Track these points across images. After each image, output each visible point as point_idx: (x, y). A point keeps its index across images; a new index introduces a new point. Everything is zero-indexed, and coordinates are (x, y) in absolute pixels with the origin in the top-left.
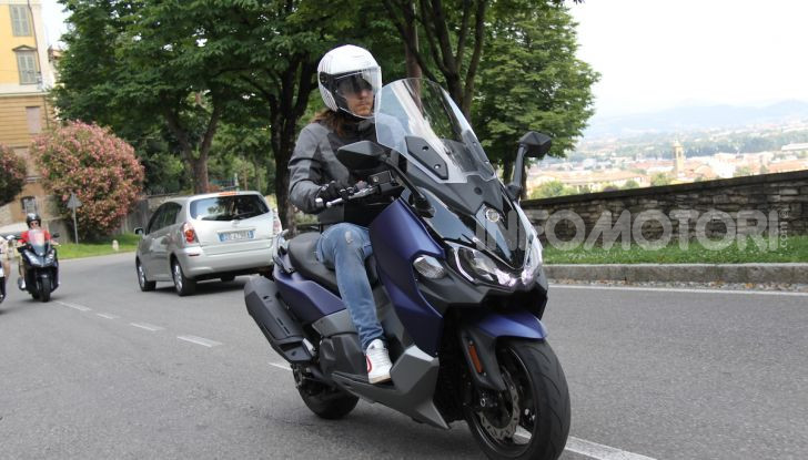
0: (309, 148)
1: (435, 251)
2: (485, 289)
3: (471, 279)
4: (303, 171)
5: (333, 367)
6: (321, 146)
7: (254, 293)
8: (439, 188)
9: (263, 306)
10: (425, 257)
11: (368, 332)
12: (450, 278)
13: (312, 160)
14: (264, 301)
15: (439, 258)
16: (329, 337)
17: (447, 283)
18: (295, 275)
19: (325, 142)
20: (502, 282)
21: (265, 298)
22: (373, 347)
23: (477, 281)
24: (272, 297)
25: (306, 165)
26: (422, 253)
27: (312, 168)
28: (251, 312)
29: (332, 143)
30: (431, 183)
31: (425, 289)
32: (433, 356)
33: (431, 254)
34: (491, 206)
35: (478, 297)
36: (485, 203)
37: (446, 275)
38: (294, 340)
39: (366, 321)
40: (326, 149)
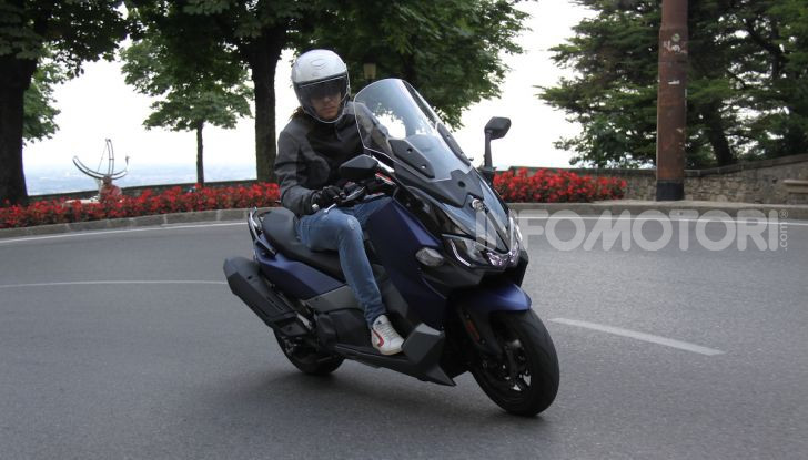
0: (292, 151)
1: (434, 244)
2: (481, 272)
3: (468, 265)
4: (291, 178)
5: (334, 340)
6: (303, 148)
7: (236, 273)
9: (249, 285)
10: (426, 249)
11: (375, 309)
12: (449, 264)
14: (250, 281)
15: (438, 250)
16: (327, 313)
17: (448, 270)
18: (278, 256)
19: (306, 143)
20: (494, 263)
21: (249, 278)
22: (379, 323)
23: (474, 265)
24: (255, 277)
25: (292, 170)
26: (422, 246)
28: (236, 292)
29: (312, 143)
30: (417, 181)
31: (428, 277)
32: (439, 330)
33: (431, 247)
34: (475, 197)
35: (476, 279)
36: (470, 194)
37: (445, 264)
38: (289, 316)
39: (373, 298)
40: (307, 150)
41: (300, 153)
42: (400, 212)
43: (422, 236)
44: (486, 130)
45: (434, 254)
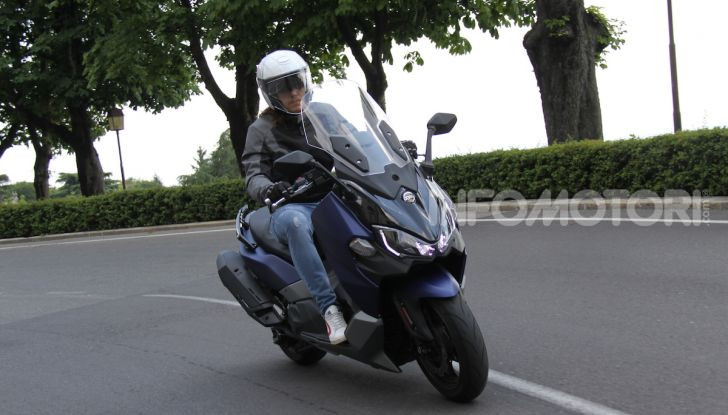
0: (257, 143)
1: (365, 234)
2: (410, 261)
3: (398, 254)
4: (255, 166)
5: (300, 328)
6: (267, 140)
7: (225, 267)
8: (363, 181)
9: (235, 278)
10: (359, 240)
11: (324, 300)
12: (380, 255)
13: (261, 154)
14: (236, 274)
15: (369, 240)
16: (294, 303)
17: (379, 259)
18: (258, 250)
19: (270, 136)
20: (423, 252)
21: (236, 271)
22: (329, 313)
23: (403, 255)
24: (241, 269)
25: (256, 160)
26: (355, 237)
27: (261, 162)
28: (226, 284)
29: (276, 136)
30: (352, 175)
31: (362, 266)
32: (377, 318)
33: (362, 238)
34: (408, 189)
35: (405, 269)
36: (402, 186)
37: (377, 253)
38: (266, 306)
39: (321, 291)
40: (271, 142)
41: (265, 145)
42: (336, 205)
43: (355, 228)
44: (429, 125)
45: (366, 244)
